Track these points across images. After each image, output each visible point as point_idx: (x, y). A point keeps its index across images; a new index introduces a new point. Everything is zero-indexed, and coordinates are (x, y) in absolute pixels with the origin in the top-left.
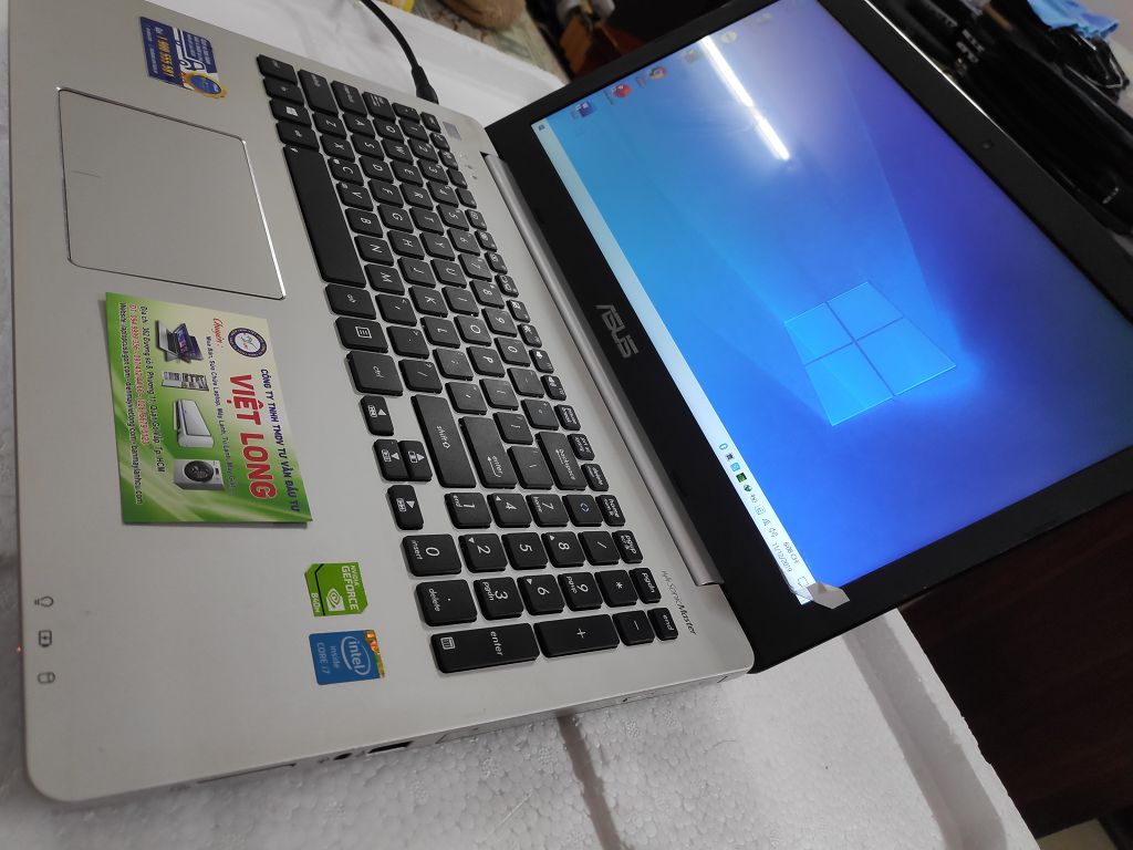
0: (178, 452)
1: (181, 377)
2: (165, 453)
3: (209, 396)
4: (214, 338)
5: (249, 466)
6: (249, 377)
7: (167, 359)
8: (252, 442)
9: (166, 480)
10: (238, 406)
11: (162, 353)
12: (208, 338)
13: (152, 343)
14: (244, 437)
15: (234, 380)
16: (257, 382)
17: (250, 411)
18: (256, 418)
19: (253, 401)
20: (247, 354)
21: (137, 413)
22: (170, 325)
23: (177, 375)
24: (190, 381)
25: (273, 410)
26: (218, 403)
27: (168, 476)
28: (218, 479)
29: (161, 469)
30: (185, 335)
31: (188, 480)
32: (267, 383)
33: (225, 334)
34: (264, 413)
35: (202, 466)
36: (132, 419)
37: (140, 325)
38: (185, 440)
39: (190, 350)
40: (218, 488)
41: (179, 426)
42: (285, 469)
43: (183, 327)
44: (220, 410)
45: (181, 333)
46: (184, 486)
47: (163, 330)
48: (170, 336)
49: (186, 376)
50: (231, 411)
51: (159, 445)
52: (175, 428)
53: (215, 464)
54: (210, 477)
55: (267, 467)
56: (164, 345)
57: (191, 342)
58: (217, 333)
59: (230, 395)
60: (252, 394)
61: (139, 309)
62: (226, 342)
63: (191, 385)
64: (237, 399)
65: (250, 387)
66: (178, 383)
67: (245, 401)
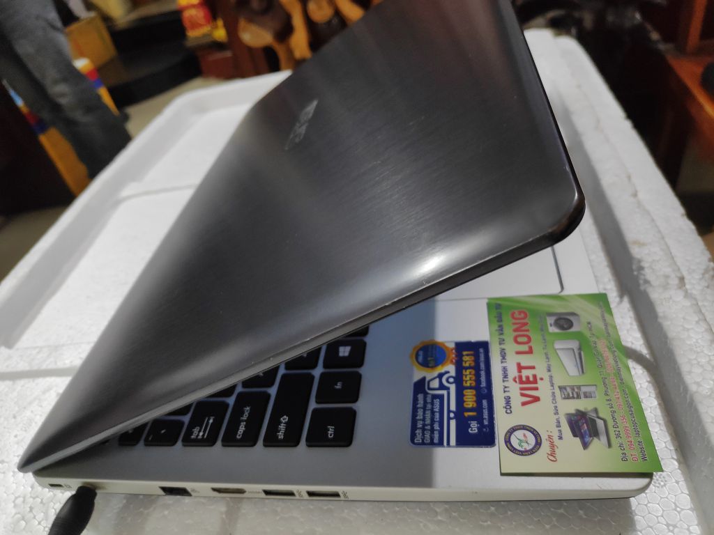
0: (579, 336)
1: (582, 396)
2: (587, 334)
3: (559, 381)
4: (556, 439)
5: (527, 331)
6: (524, 404)
7: (596, 410)
8: (525, 348)
9: (585, 317)
10: (535, 376)
11: (601, 415)
12: (561, 438)
13: (610, 423)
14: (530, 351)
15: (537, 399)
16: (517, 399)
17: (525, 373)
18: (520, 368)
19: (521, 382)
20: (524, 428)
21: (611, 361)
22: (598, 445)
23: (586, 397)
24: (572, 393)
25: (505, 376)
26: (551, 377)
27: (584, 320)
28: (551, 320)
29: (589, 323)
30: (582, 437)
31: (571, 318)
32: (508, 400)
33: (545, 446)
34: (513, 372)
35: (562, 328)
36: (615, 357)
37: (624, 440)
38: (574, 345)
39: (577, 422)
40: (551, 314)
41: (580, 354)
42: (502, 330)
43: (585, 445)
44: (549, 371)
45: (587, 439)
46: (573, 314)
47: (604, 438)
48: (595, 433)
49: (578, 397)
50: (540, 371)
51: (592, 339)
52: (582, 353)
53: (553, 329)
54: (556, 320)
55: (515, 330)
56: (600, 423)
57: (576, 431)
58: (552, 446)
59: (540, 384)
60: (522, 389)
61: (630, 458)
62: (544, 437)
63: (573, 390)
64: (535, 381)
65: (523, 395)
66: (584, 389)
67: (528, 381)
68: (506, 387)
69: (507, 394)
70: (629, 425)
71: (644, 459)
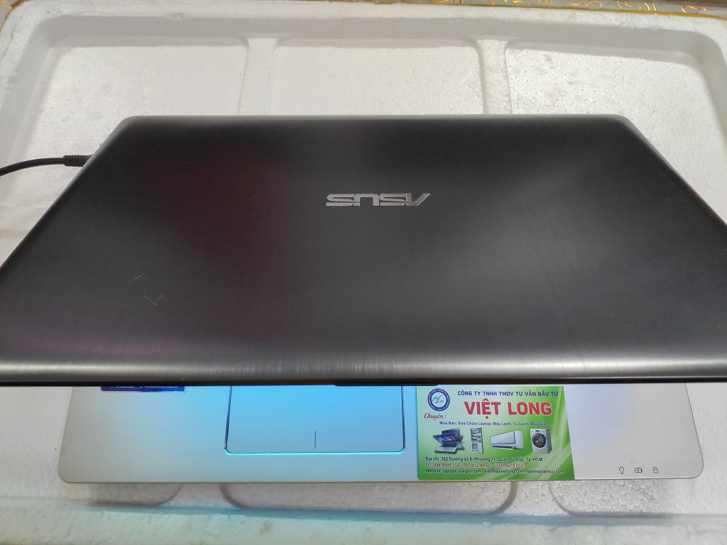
0: (527, 450)
1: (474, 442)
2: (529, 456)
3: (486, 429)
4: (441, 420)
5: (531, 413)
6: (466, 404)
7: (463, 449)
8: (514, 409)
9: (547, 458)
10: (489, 413)
11: (458, 451)
12: (441, 423)
13: (453, 456)
14: (511, 413)
15: (470, 412)
16: (470, 399)
17: (492, 408)
18: (496, 404)
19: (484, 404)
20: (448, 402)
21: (505, 468)
22: (437, 445)
23: (473, 445)
24: (476, 436)
25: (488, 394)
26: (489, 424)
27: (544, 456)
28: (543, 431)
29: (541, 460)
30: (442, 436)
31: (546, 447)
32: (470, 393)
33: (435, 413)
34: (491, 399)
35: (535, 439)
36: (509, 471)
37: (441, 461)
39: (454, 435)
40: (548, 431)
41: (510, 447)
42: (530, 394)
43: (436, 437)
44: (494, 424)
45: (441, 439)
46: (550, 449)
47: (442, 449)
48: (445, 445)
49: (473, 440)
50: (493, 418)
51: (525, 459)
52: (512, 449)
53: (533, 432)
54: (542, 435)
55: (531, 404)
56: (453, 449)
57: (446, 433)
58: (435, 417)
59: (482, 416)
60: (478, 404)
61: (428, 462)
62: (442, 413)
63: (479, 437)
64: (484, 413)
65: (473, 404)
66: (480, 445)
67: (484, 408)
68: (479, 393)
69: (473, 394)
70: (452, 467)
71: (428, 470)
